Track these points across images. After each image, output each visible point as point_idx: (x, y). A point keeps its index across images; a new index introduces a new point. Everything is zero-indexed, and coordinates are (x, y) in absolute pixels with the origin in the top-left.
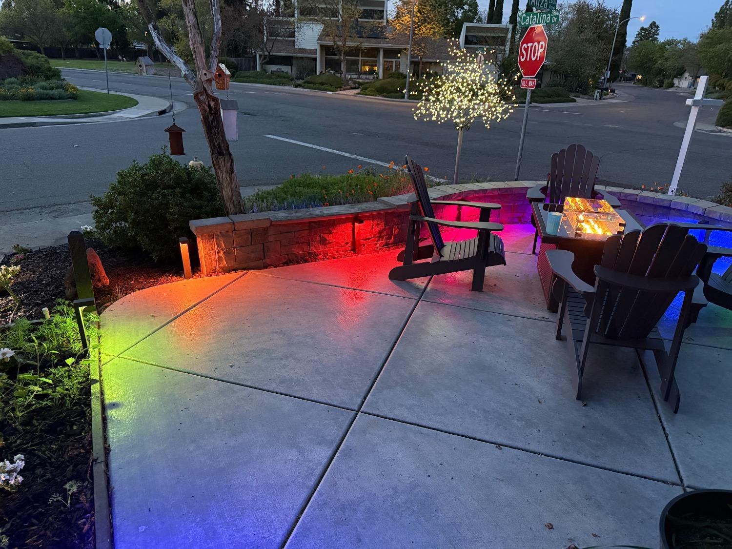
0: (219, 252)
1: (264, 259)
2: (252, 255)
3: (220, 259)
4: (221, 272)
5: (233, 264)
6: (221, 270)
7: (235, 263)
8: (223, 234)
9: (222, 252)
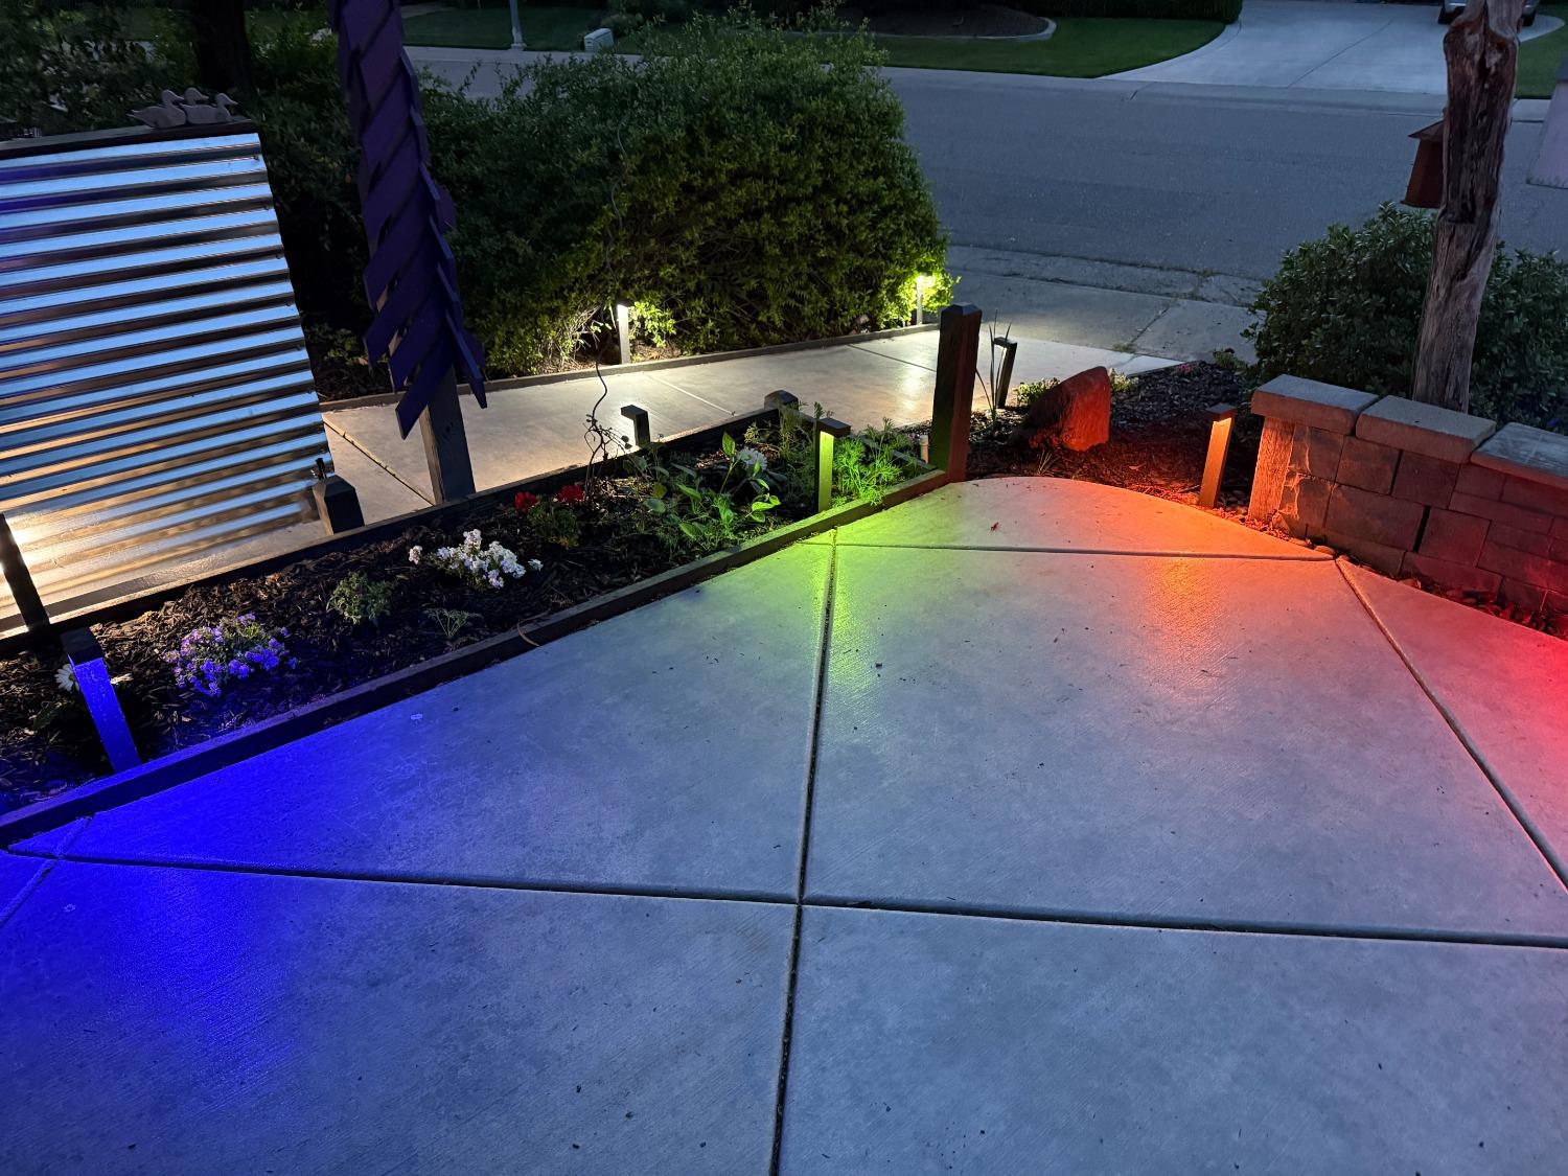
0: (1291, 475)
1: (1416, 549)
2: (1377, 524)
3: (1288, 493)
4: (1282, 529)
5: (1316, 522)
6: (1284, 524)
7: (1321, 521)
8: (1318, 435)
9: (1297, 479)
